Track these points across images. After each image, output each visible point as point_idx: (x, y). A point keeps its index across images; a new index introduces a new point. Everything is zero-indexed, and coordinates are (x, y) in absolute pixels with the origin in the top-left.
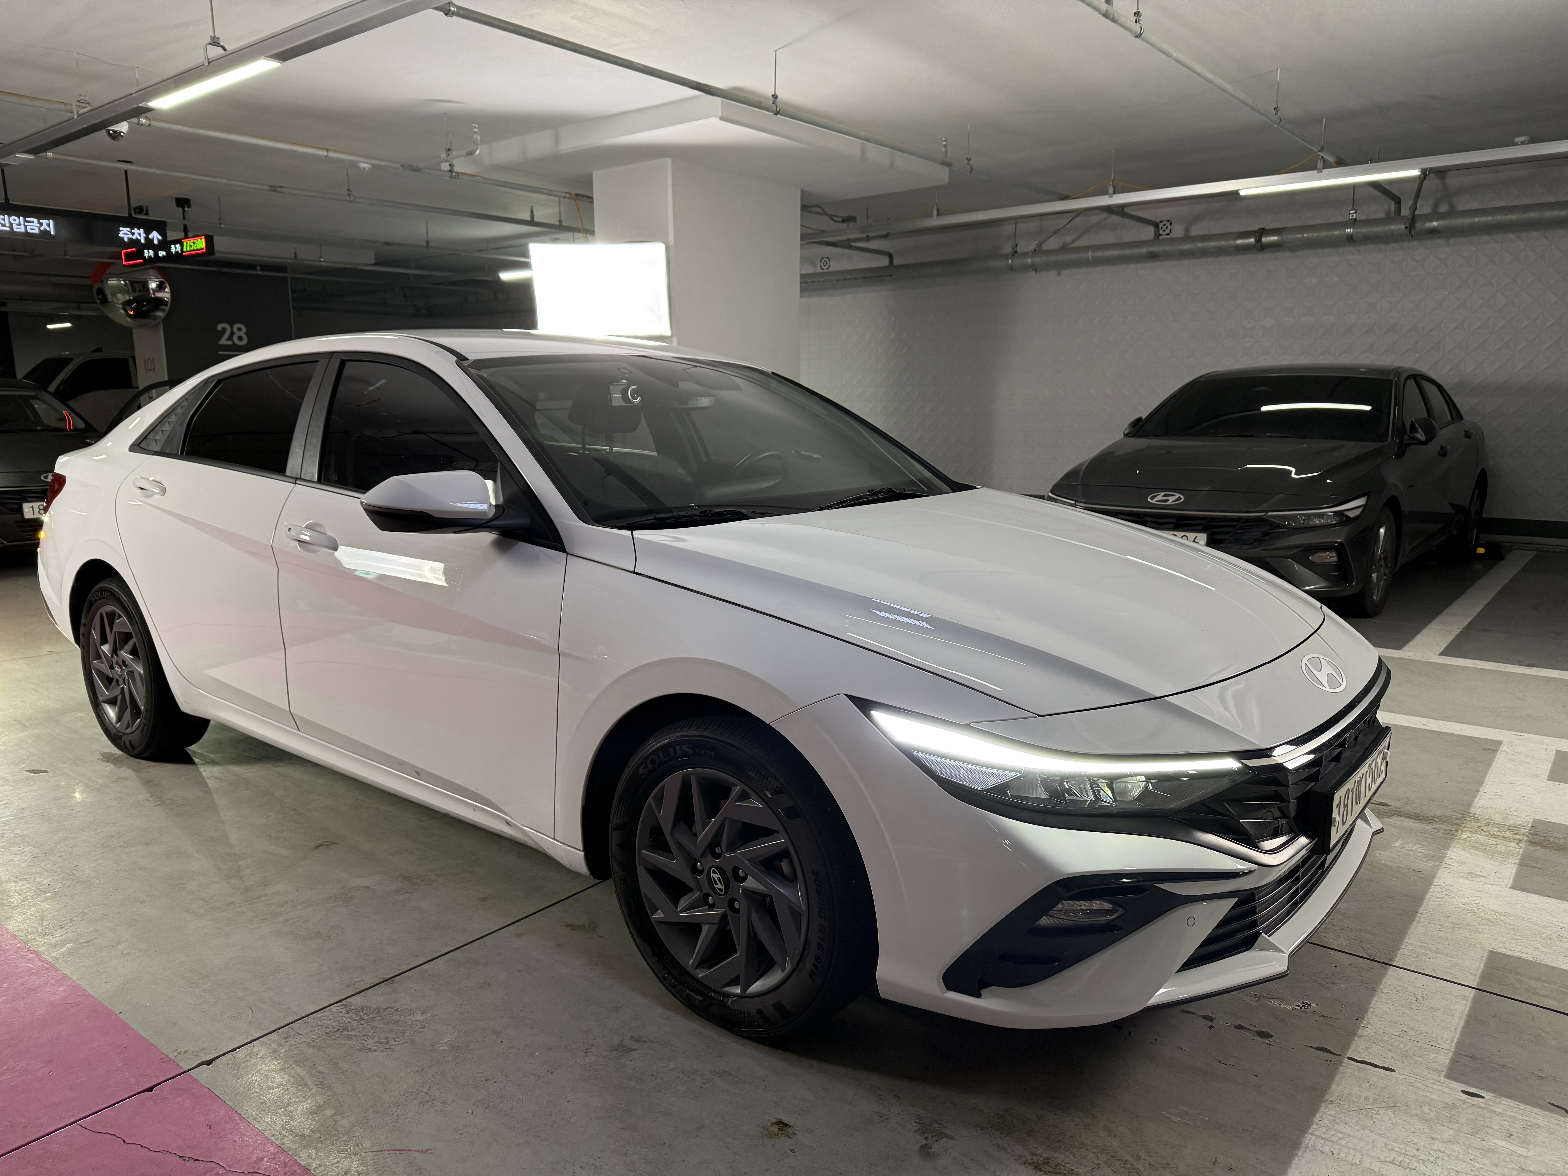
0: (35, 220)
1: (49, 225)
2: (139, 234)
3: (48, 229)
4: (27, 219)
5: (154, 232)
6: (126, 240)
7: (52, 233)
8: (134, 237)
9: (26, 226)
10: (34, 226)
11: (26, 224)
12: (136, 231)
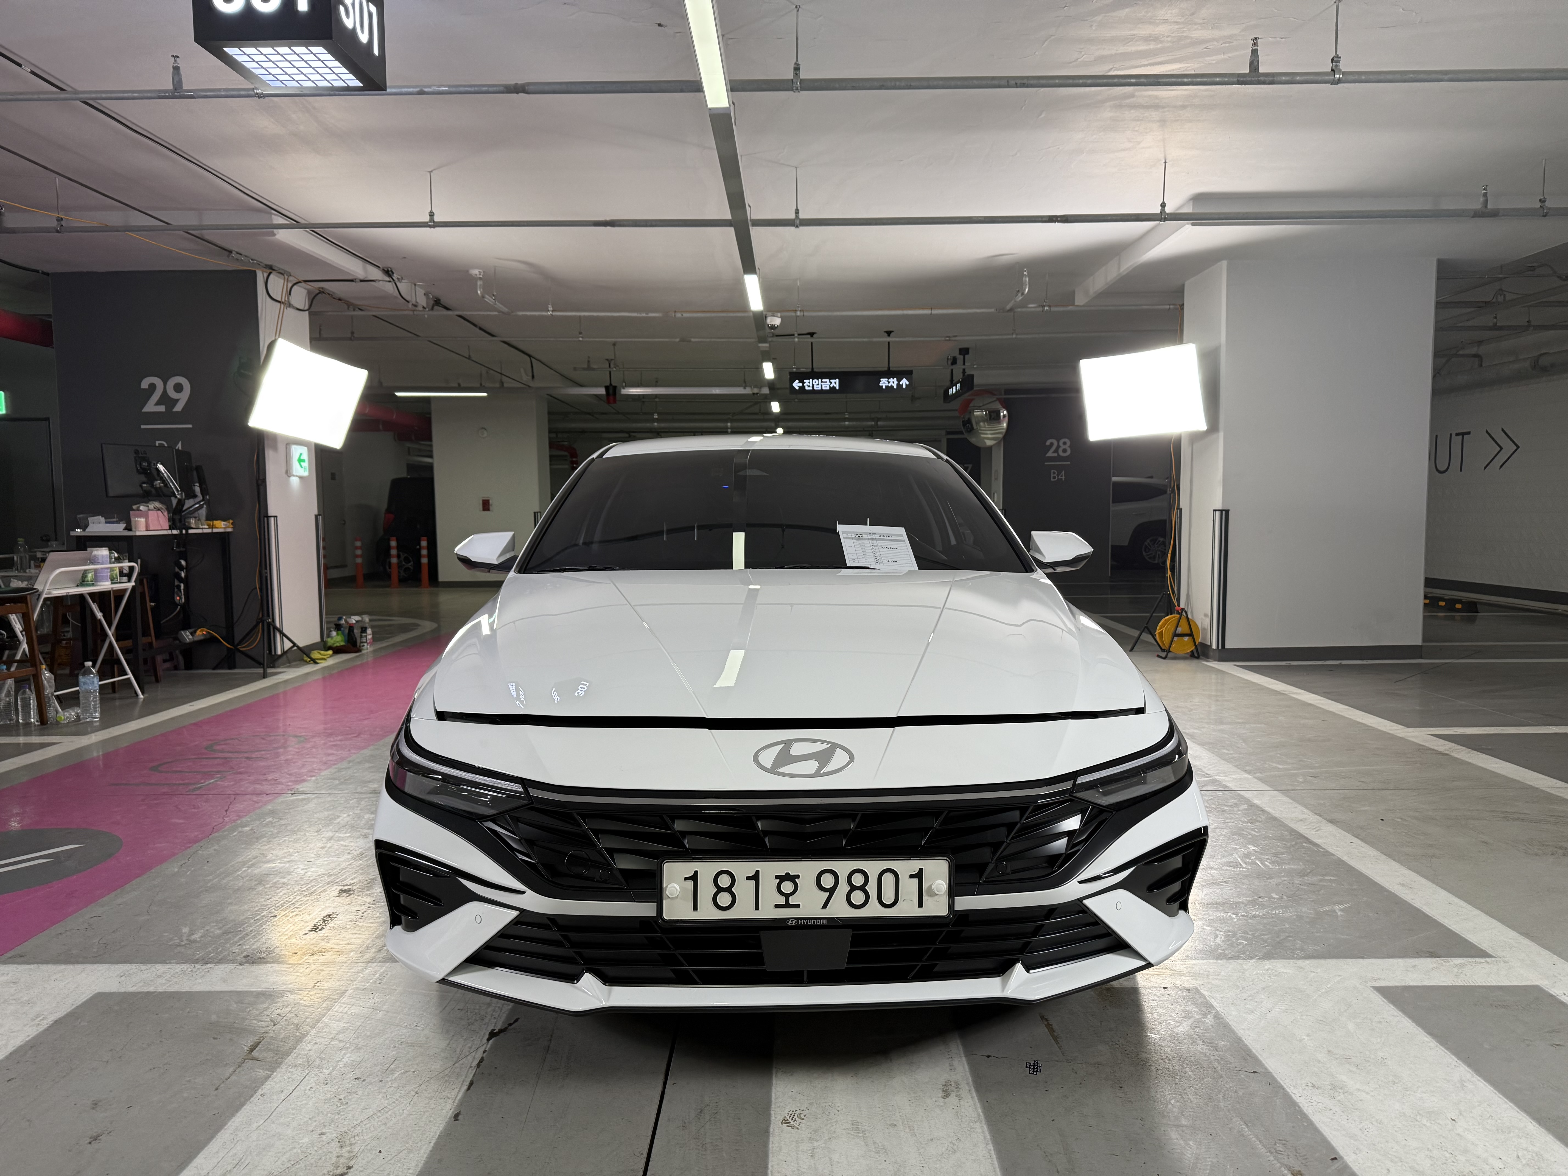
0: (828, 380)
1: (835, 383)
2: (893, 382)
3: (835, 386)
4: (823, 380)
5: (904, 379)
6: (884, 387)
7: (837, 388)
8: (890, 385)
9: (822, 386)
10: (826, 384)
11: (822, 384)
12: (891, 380)
